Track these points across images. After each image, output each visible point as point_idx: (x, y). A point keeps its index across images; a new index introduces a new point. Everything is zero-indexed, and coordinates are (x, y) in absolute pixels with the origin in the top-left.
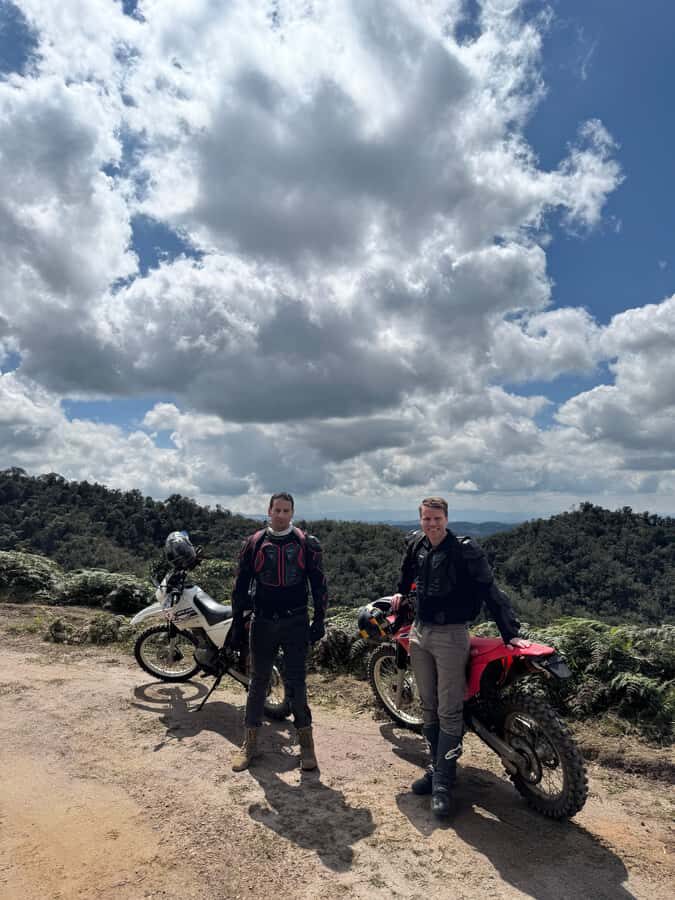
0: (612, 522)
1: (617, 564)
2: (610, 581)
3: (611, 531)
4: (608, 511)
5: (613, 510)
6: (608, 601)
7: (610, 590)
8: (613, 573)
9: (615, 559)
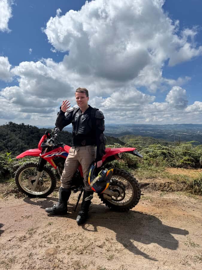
0: (18, 128)
1: (20, 140)
2: (18, 145)
3: (18, 130)
4: (17, 124)
5: (19, 124)
6: (17, 151)
7: (18, 148)
8: (19, 143)
9: (19, 138)
